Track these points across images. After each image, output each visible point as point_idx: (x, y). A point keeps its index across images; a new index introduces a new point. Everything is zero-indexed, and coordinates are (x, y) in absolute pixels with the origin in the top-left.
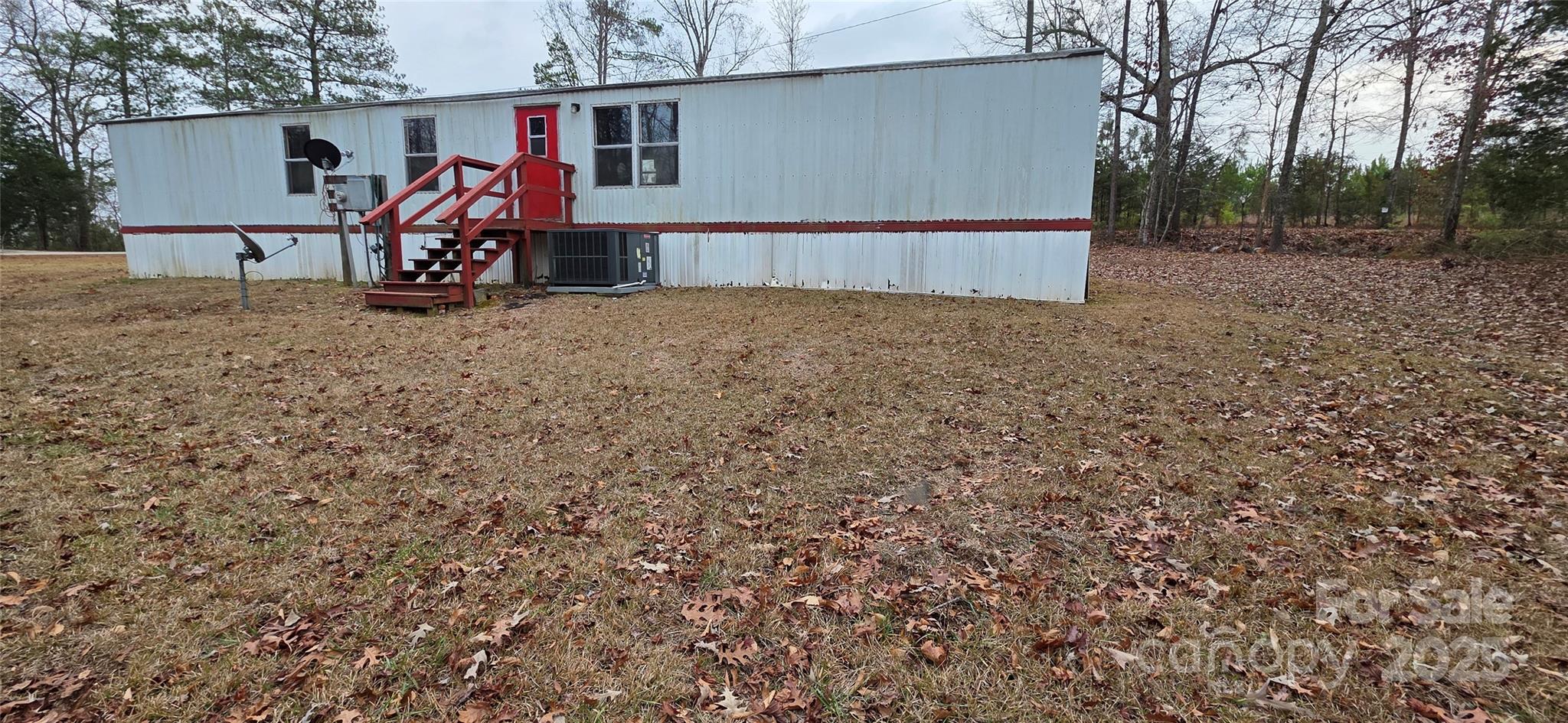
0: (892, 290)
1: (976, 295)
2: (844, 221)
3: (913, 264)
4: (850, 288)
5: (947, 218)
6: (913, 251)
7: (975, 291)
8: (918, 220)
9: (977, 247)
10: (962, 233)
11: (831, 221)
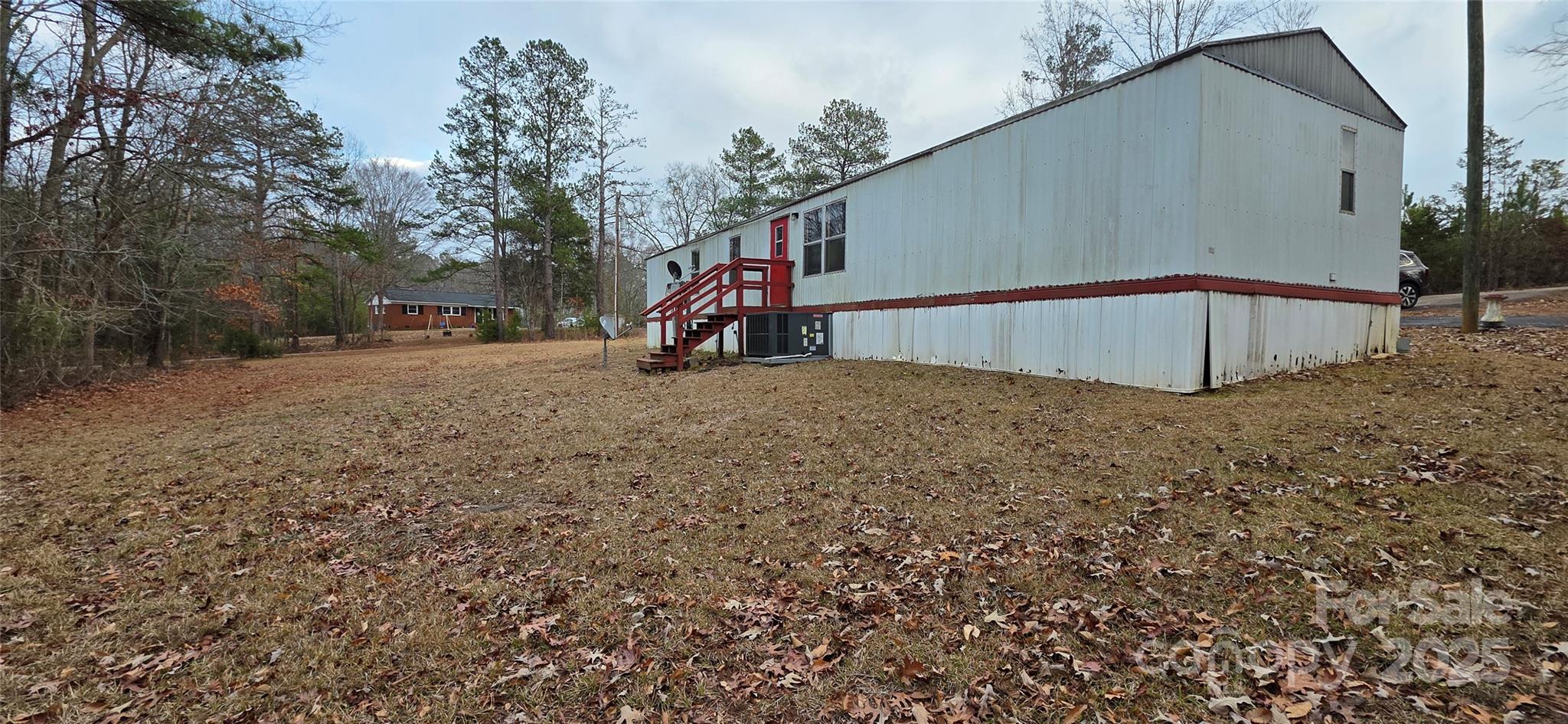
0: (986, 368)
1: (1061, 376)
2: (947, 294)
3: (1001, 338)
4: (952, 364)
5: (1033, 286)
6: (1002, 323)
7: (1061, 371)
8: (1007, 289)
9: (1062, 318)
10: (1047, 301)
11: (938, 295)
